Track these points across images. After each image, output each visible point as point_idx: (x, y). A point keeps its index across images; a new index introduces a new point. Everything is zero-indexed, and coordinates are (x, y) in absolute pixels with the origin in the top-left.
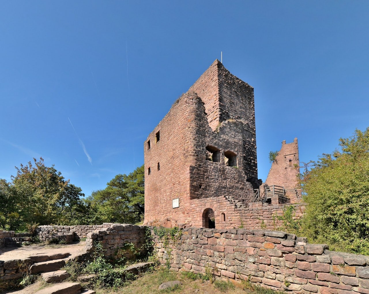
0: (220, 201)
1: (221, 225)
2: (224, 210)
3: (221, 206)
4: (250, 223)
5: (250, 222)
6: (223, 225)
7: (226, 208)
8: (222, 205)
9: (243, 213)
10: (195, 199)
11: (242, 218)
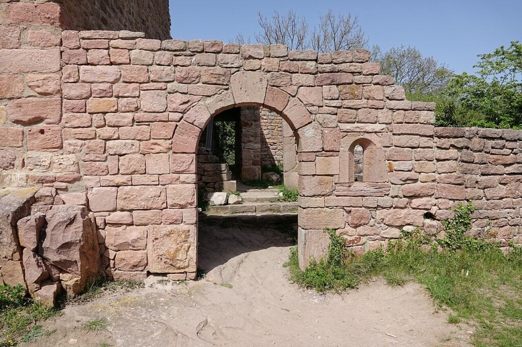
0: (347, 78)
1: (344, 201)
2: (369, 127)
3: (347, 103)
4: (502, 194)
5: (502, 190)
6: (359, 201)
7: (383, 115)
8: (355, 97)
9: (477, 147)
10: (124, 33)
11: (471, 172)
